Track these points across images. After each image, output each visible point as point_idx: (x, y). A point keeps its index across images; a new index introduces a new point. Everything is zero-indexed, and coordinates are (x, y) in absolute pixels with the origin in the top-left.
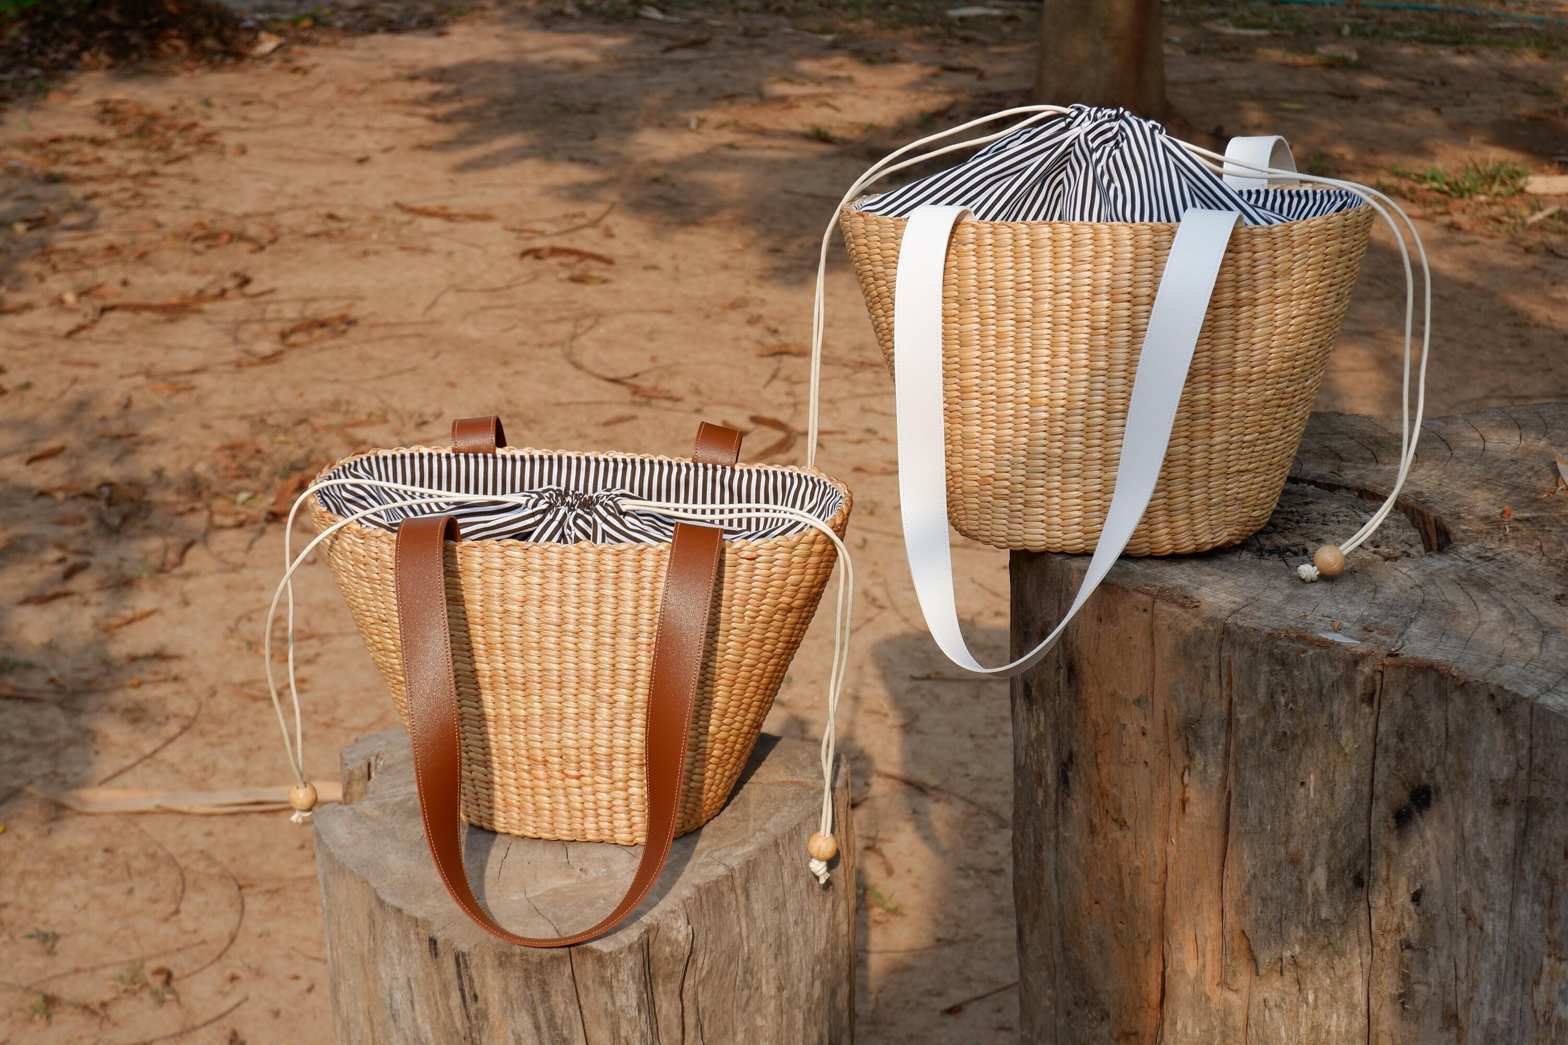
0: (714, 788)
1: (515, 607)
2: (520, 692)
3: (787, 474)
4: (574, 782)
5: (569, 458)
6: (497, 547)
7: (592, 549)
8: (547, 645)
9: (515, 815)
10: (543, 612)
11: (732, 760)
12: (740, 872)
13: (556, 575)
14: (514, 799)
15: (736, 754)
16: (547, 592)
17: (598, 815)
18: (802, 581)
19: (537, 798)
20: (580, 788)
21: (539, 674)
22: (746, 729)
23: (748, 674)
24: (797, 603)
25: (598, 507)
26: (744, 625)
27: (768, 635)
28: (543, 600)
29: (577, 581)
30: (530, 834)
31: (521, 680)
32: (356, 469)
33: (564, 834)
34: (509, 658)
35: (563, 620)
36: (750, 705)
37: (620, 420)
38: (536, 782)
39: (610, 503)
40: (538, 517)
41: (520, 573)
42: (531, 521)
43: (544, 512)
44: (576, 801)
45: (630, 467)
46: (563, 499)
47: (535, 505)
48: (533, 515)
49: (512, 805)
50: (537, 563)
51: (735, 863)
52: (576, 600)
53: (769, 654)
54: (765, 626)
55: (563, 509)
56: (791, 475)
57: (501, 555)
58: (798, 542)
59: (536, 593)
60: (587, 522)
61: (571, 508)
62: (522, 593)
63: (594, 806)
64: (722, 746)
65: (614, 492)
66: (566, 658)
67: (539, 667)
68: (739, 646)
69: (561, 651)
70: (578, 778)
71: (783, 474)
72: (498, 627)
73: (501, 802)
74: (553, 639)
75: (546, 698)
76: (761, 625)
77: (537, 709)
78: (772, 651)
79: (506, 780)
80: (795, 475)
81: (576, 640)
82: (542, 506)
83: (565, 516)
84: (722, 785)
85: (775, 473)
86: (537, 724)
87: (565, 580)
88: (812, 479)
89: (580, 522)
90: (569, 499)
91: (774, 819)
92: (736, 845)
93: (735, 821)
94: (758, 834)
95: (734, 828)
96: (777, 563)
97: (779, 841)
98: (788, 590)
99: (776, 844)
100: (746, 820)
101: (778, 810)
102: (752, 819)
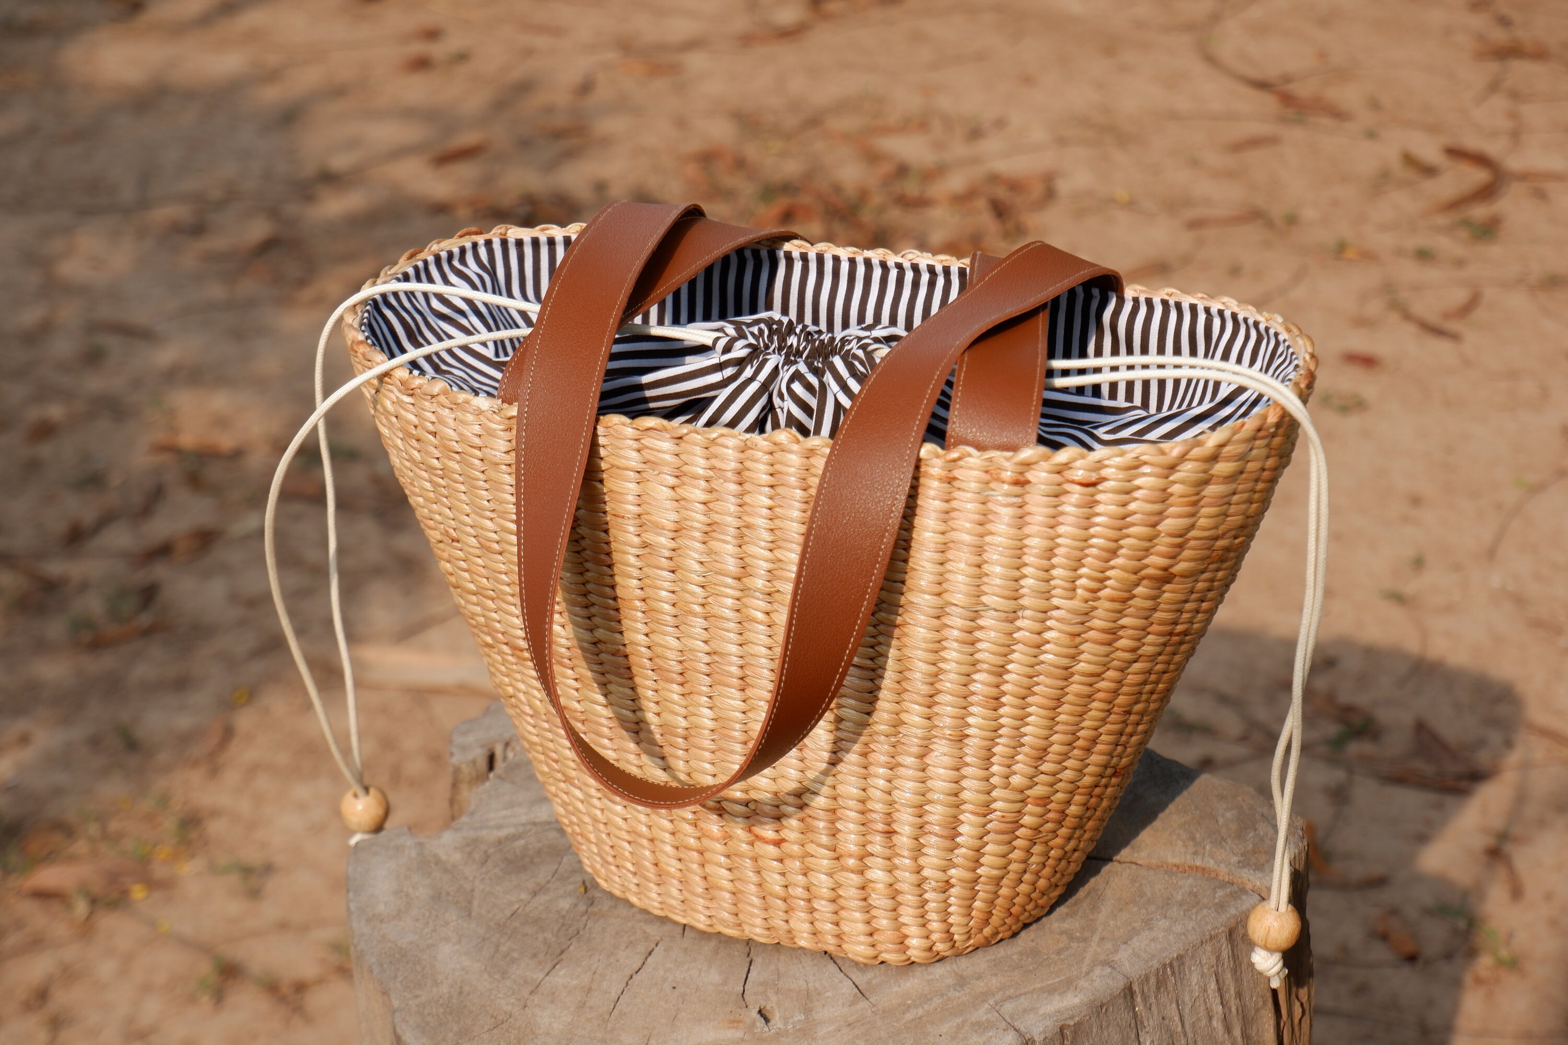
0: (1027, 877)
1: (663, 540)
2: (675, 687)
3: (1214, 311)
4: (771, 849)
5: (836, 259)
6: (629, 431)
7: (795, 447)
8: (716, 610)
9: (675, 892)
10: (710, 552)
11: (1063, 831)
13: (733, 487)
14: (673, 867)
15: (1069, 821)
16: (716, 517)
17: (812, 911)
18: (1192, 527)
19: (709, 869)
20: (781, 861)
21: (707, 659)
22: (1087, 780)
23: (1086, 690)
24: (1181, 566)
25: (837, 361)
26: (1076, 604)
27: (1124, 621)
28: (711, 529)
29: (768, 502)
30: (701, 926)
31: (678, 668)
32: (463, 260)
33: (757, 932)
34: (654, 626)
35: (745, 570)
36: (1094, 741)
38: (706, 842)
39: (860, 353)
40: (729, 372)
41: (672, 481)
42: (716, 378)
43: (741, 363)
44: (775, 883)
45: (941, 281)
46: (783, 340)
47: (727, 349)
48: (720, 367)
49: (668, 874)
50: (699, 465)
52: (767, 536)
53: (1127, 656)
54: (1117, 606)
55: (774, 360)
56: (1221, 313)
57: (635, 445)
58: (1183, 458)
59: (698, 518)
60: (809, 387)
61: (791, 356)
62: (673, 516)
63: (805, 895)
64: (1039, 810)
65: (878, 333)
66: (750, 636)
67: (706, 648)
68: (1066, 639)
69: (743, 622)
70: (778, 843)
71: (1207, 310)
72: (636, 573)
73: (652, 869)
74: (729, 602)
75: (718, 701)
76: (1108, 605)
77: (706, 718)
78: (1134, 650)
79: (656, 833)
80: (1228, 314)
81: (768, 607)
82: (739, 351)
83: (776, 370)
84: (1046, 871)
85: (1193, 308)
86: (707, 743)
87: (747, 499)
88: (1256, 324)
89: (797, 387)
90: (792, 340)
91: (1135, 942)
92: (1051, 991)
93: (1064, 937)
94: (1098, 971)
95: (1058, 953)
96: (1138, 494)
97: (1136, 987)
98: (1163, 544)
99: (1129, 992)
100: (1085, 940)
101: (1148, 924)
102: (1096, 938)
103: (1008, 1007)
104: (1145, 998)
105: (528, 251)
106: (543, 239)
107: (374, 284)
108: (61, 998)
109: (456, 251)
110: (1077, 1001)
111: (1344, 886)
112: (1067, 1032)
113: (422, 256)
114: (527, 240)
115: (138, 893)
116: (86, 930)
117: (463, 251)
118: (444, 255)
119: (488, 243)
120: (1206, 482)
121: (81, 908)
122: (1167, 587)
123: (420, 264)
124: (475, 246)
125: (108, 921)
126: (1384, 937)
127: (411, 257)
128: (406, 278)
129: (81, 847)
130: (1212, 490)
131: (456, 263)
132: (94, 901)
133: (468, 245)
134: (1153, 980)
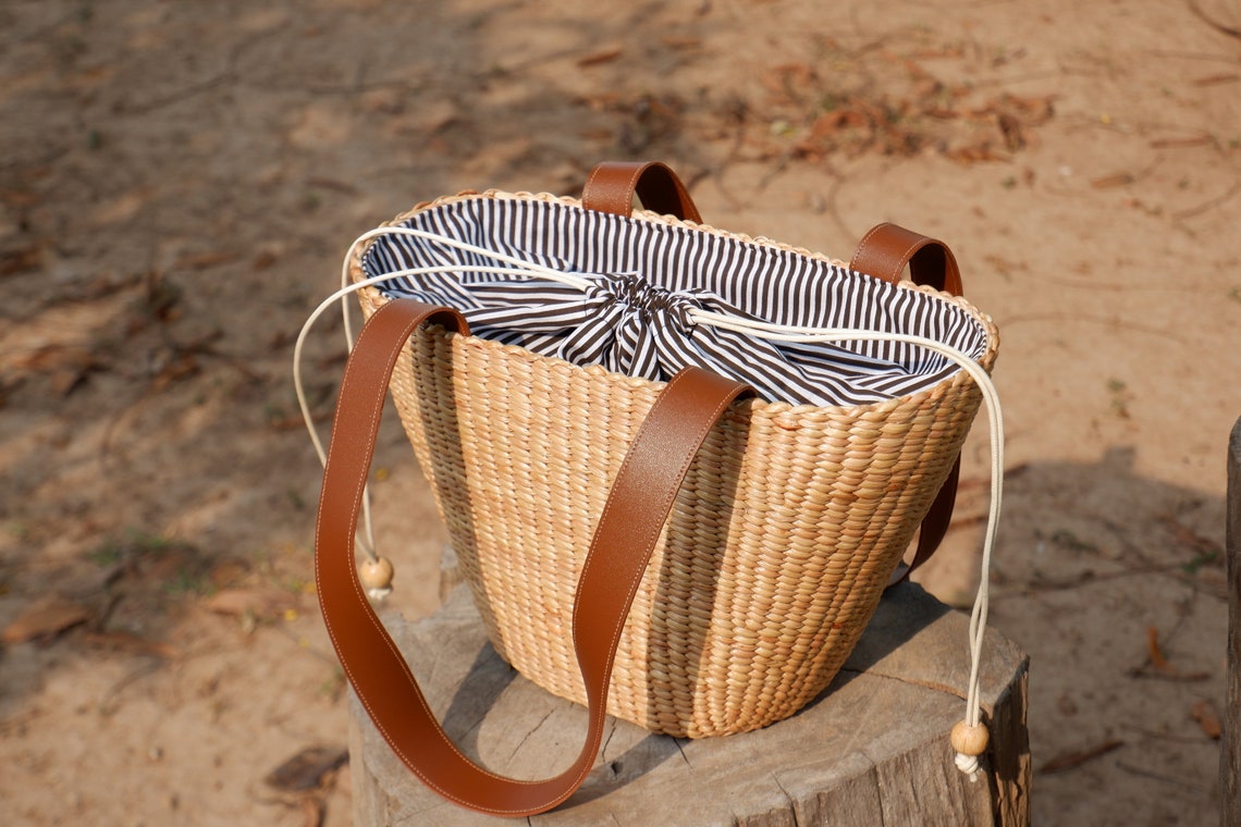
12: (805, 808)
32: (459, 212)
37: (1218, 79)
51: (801, 793)
91: (885, 737)
92: (817, 767)
93: (836, 730)
94: (853, 756)
95: (829, 741)
96: (826, 440)
97: (879, 769)
98: (846, 475)
99: (873, 772)
100: (850, 733)
101: (897, 724)
102: (858, 732)
103: (785, 777)
104: (886, 778)
105: (508, 209)
106: (519, 201)
107: (387, 225)
108: (227, 689)
109: (455, 205)
110: (833, 776)
111: (1175, 679)
112: (823, 798)
113: (428, 207)
114: (507, 201)
115: (290, 615)
116: (250, 641)
117: (460, 205)
118: (445, 207)
119: (480, 201)
120: (878, 436)
121: (248, 624)
122: (852, 504)
123: (426, 213)
124: (470, 202)
125: (267, 636)
126: (1199, 720)
127: (420, 207)
128: (413, 225)
129: (254, 579)
130: (881, 442)
131: (455, 213)
132: (257, 620)
133: (464, 202)
134: (892, 766)
